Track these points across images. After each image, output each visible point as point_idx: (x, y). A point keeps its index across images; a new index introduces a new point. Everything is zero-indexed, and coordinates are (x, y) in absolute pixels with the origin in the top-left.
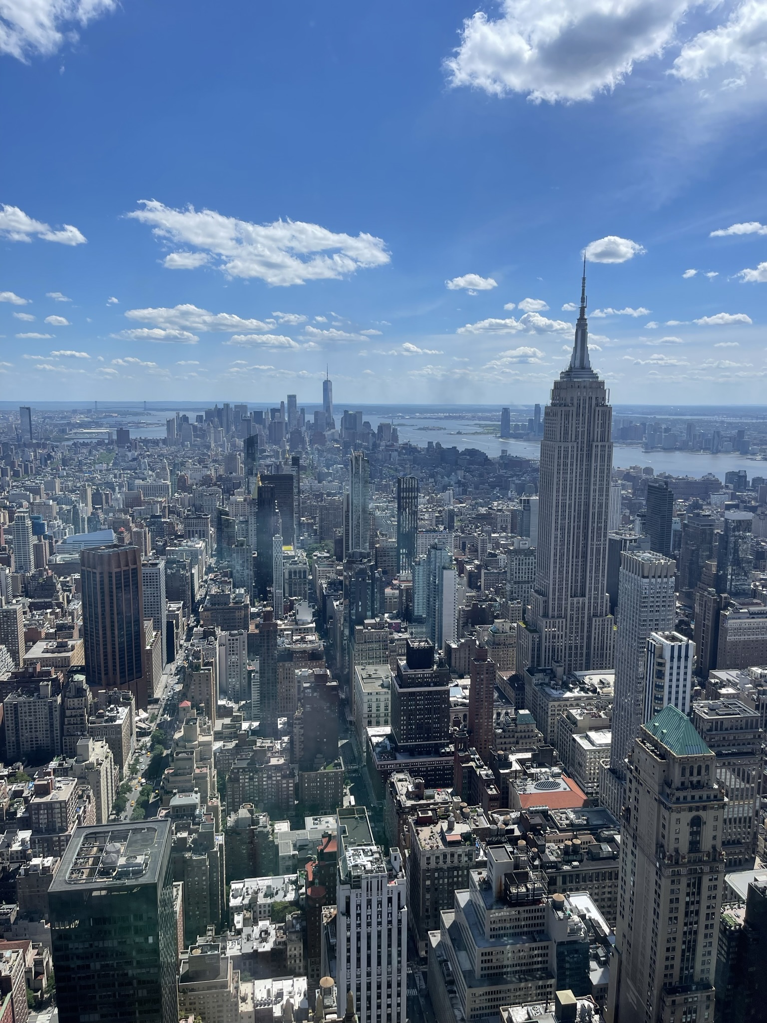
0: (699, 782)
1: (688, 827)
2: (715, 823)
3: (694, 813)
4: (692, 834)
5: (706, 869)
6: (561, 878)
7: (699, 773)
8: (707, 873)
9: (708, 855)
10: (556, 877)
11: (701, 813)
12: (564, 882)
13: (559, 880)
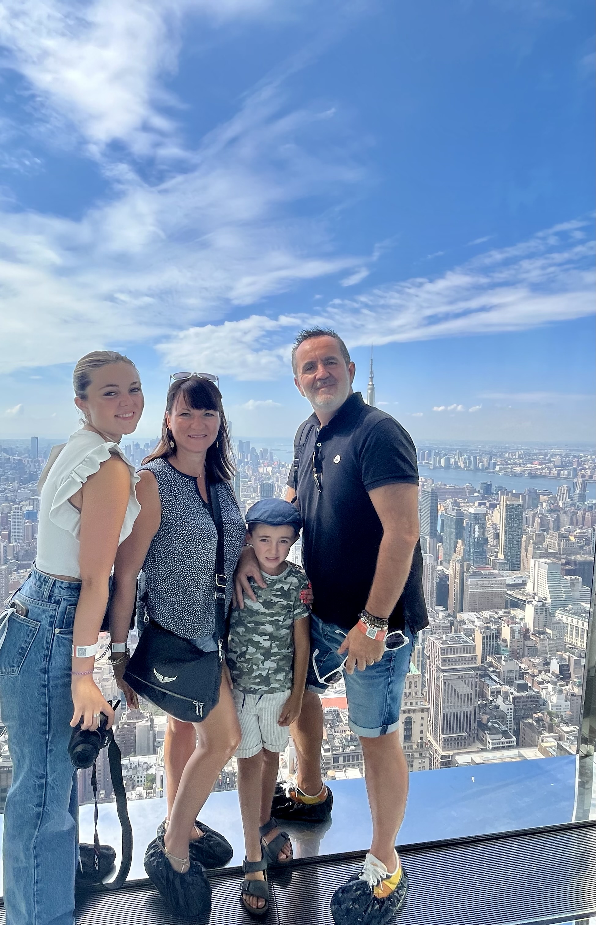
0: (410, 693)
1: (403, 725)
2: (422, 722)
3: (407, 715)
4: (405, 729)
5: (417, 755)
6: (342, 758)
7: (410, 687)
8: (417, 758)
9: (417, 745)
10: (339, 757)
11: (411, 715)
12: (344, 761)
13: (341, 759)
